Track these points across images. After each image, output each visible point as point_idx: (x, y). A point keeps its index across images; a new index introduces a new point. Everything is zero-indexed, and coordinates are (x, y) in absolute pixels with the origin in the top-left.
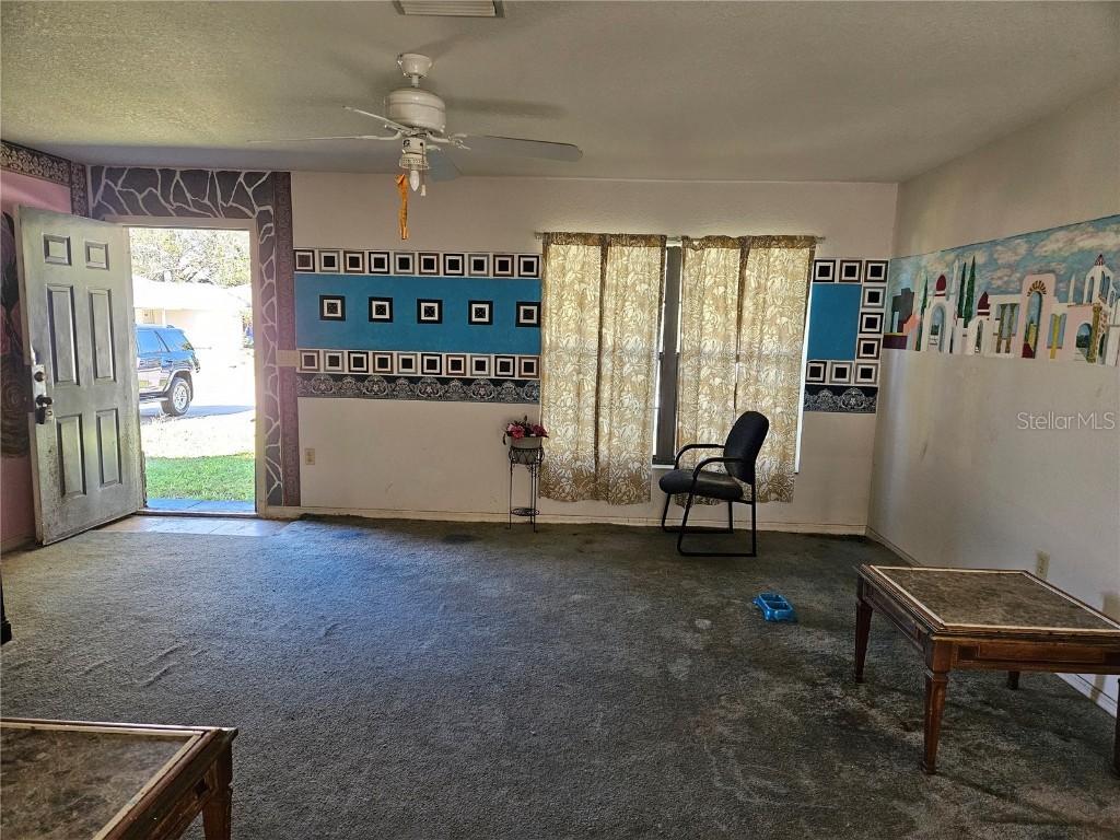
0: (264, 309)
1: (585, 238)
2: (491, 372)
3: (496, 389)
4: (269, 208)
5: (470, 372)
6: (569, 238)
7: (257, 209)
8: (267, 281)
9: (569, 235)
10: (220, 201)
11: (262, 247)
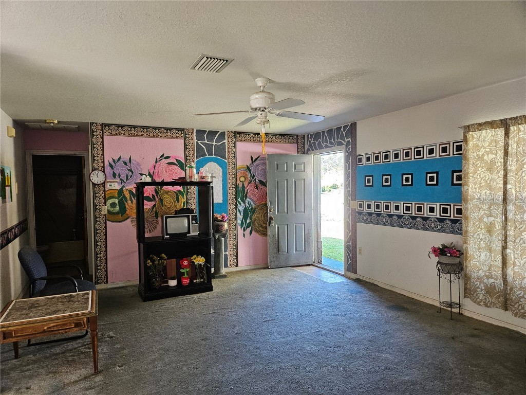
0: (347, 183)
1: (492, 125)
2: (437, 213)
3: (441, 224)
4: (350, 139)
5: (426, 213)
6: (480, 126)
7: (346, 140)
8: (348, 171)
9: (480, 124)
10: (336, 140)
11: (347, 156)
